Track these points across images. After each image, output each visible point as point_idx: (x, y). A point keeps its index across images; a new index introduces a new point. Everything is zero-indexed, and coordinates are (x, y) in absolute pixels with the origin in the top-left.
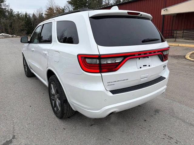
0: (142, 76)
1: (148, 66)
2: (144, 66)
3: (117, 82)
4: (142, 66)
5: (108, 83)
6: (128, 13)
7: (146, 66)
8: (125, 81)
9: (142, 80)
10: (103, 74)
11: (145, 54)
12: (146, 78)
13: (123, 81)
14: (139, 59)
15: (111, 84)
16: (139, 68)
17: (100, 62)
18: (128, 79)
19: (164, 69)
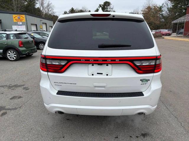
0: (95, 84)
1: (104, 74)
2: (98, 73)
3: (63, 84)
4: (95, 74)
5: (54, 82)
7: (102, 74)
8: (73, 85)
9: (96, 88)
10: (49, 73)
12: (103, 88)
13: (70, 85)
14: (93, 65)
15: (57, 84)
16: (90, 74)
17: (46, 61)
18: (76, 84)
19: (143, 84)
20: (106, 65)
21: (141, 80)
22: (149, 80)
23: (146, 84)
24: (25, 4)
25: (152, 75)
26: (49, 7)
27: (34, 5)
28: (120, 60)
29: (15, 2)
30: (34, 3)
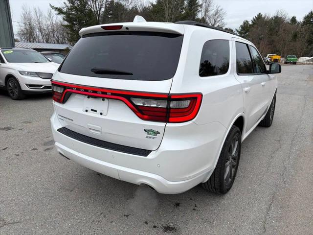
0: (89, 125)
1: (99, 112)
2: (92, 110)
4: (89, 110)
5: (59, 115)
6: (102, 27)
7: (96, 111)
8: (71, 122)
9: (91, 131)
11: (95, 92)
13: (69, 120)
14: (88, 97)
18: (73, 120)
19: (150, 137)
20: (102, 99)
21: (145, 130)
22: (159, 133)
23: (153, 138)
24: (183, 13)
25: (163, 124)
26: (217, 16)
27: (196, 15)
28: (112, 94)
29: (168, 11)
30: (196, 10)
